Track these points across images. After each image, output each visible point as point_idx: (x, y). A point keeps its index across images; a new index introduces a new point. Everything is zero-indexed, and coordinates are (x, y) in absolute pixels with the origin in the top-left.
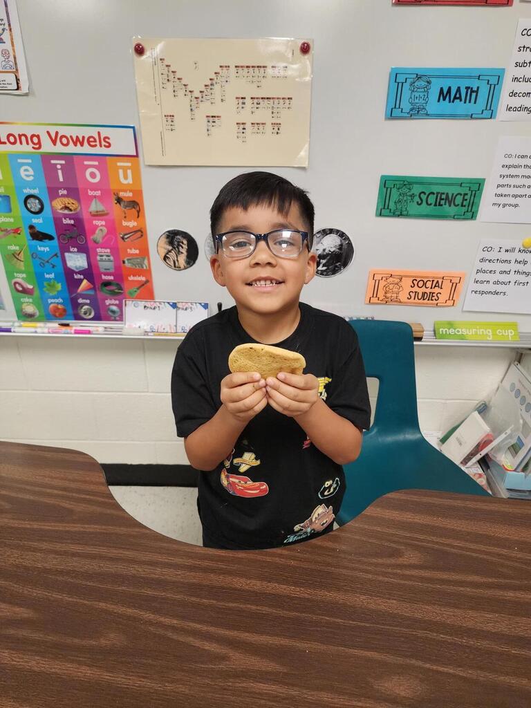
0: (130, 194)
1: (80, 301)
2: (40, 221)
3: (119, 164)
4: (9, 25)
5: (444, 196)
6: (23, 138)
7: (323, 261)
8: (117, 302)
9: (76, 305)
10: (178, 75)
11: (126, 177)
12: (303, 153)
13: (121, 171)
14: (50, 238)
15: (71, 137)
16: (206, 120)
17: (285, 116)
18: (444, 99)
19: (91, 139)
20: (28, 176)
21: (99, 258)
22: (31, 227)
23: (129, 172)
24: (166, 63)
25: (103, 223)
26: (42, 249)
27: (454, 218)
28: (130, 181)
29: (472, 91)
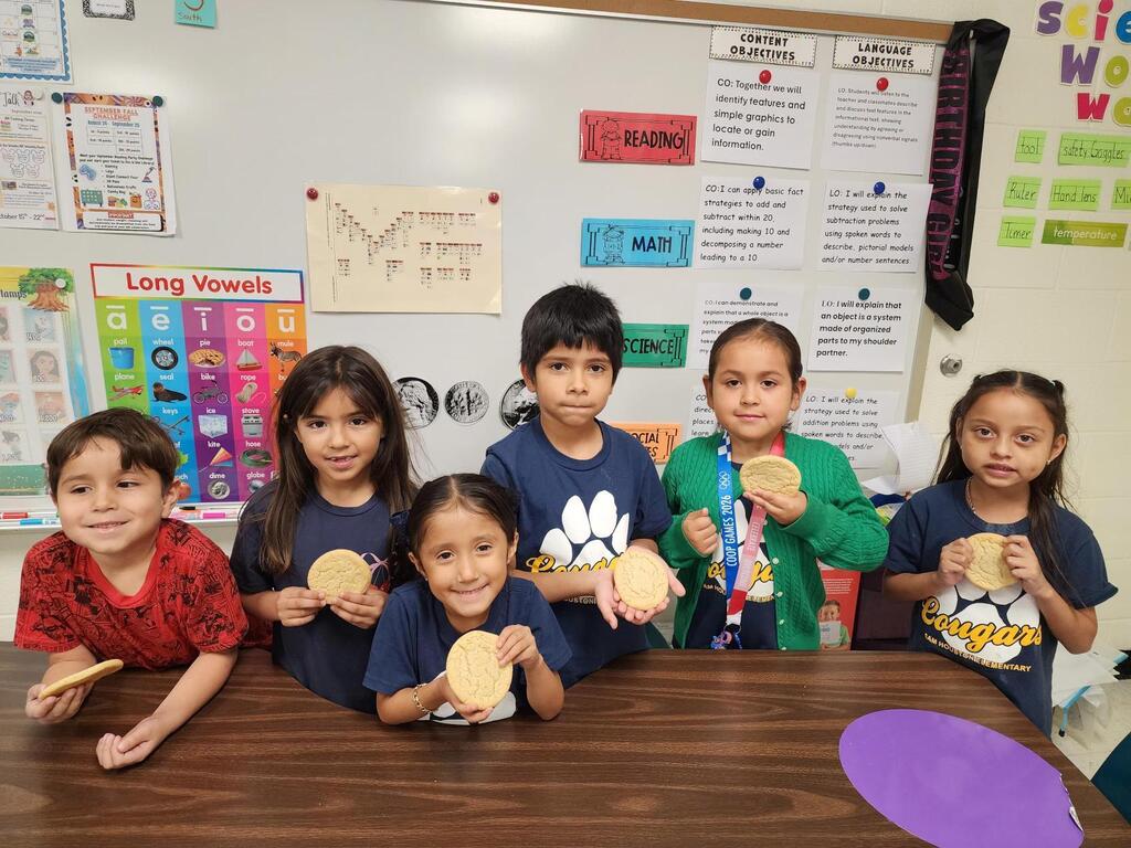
0: (292, 344)
1: (213, 476)
2: (172, 377)
3: (279, 311)
4: (159, 164)
5: (649, 343)
6: (161, 284)
7: (524, 415)
8: (263, 475)
9: (205, 482)
10: (355, 220)
11: (287, 326)
12: (497, 299)
13: (281, 319)
14: (181, 397)
15: (223, 282)
16: (386, 264)
17: (474, 262)
18: (639, 248)
19: (248, 284)
20: (163, 325)
21: (243, 420)
22: (157, 385)
23: (292, 319)
24: (342, 207)
25: (254, 378)
26: (169, 411)
27: (662, 365)
28: (292, 328)
29: (665, 241)
